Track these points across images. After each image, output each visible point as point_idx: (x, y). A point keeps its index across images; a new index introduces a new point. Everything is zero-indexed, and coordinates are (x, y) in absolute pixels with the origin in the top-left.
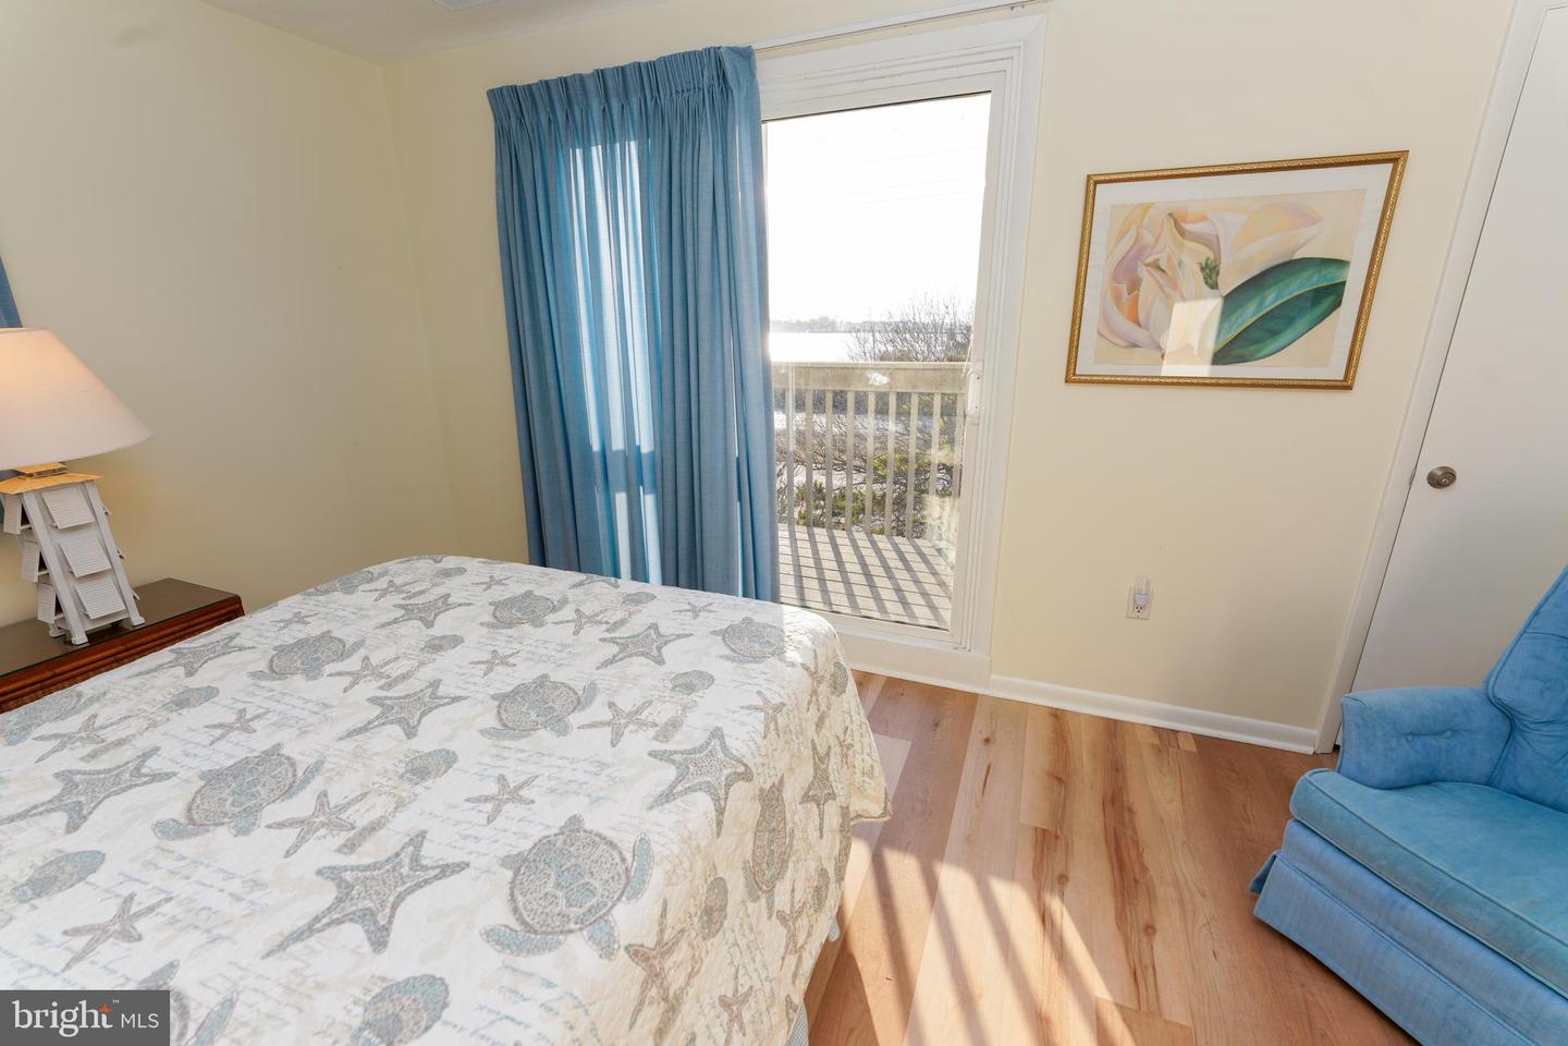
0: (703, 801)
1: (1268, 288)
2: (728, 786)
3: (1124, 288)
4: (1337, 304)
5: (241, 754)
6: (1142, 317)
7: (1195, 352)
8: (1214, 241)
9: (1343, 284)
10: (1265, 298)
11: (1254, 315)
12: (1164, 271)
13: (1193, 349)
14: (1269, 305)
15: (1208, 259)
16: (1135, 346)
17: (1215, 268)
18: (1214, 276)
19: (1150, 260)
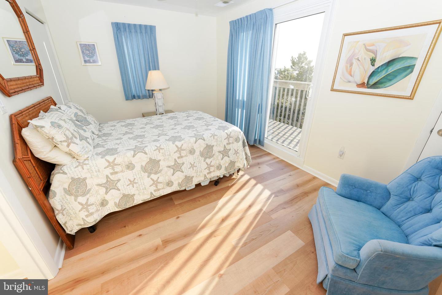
0: (194, 139)
1: (390, 66)
2: (199, 139)
3: (349, 65)
4: (412, 72)
5: (160, 124)
6: (352, 74)
7: (366, 85)
8: (376, 52)
9: (415, 65)
10: (388, 69)
11: (384, 74)
12: (360, 61)
13: (365, 84)
14: (390, 71)
15: (373, 57)
16: (350, 82)
17: (374, 60)
18: (374, 62)
19: (356, 58)
